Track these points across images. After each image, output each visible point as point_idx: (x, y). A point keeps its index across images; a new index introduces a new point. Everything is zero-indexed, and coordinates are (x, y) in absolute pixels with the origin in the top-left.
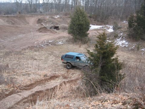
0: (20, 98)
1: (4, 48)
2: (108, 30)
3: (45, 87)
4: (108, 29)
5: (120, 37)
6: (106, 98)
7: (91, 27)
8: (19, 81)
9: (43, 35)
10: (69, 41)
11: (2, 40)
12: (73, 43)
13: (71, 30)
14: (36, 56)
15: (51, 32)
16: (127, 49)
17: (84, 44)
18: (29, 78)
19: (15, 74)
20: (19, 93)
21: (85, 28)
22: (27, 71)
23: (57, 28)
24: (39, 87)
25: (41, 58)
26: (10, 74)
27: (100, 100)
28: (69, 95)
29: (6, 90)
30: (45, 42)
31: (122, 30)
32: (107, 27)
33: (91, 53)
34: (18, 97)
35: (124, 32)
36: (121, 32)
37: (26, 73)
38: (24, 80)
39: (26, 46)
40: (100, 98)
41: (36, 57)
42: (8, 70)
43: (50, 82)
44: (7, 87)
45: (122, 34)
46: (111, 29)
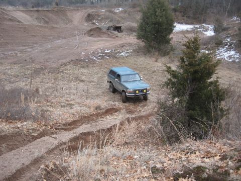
0: (56, 142)
1: (33, 62)
2: (205, 33)
3: (97, 125)
4: (206, 30)
5: (225, 46)
6: (193, 148)
7: (175, 27)
8: (55, 116)
9: (95, 41)
10: (138, 51)
11: (29, 50)
12: (145, 55)
13: (142, 33)
14: (84, 75)
15: (109, 36)
16: (237, 66)
17: (164, 56)
18: (72, 111)
19: (49, 104)
20: (54, 136)
21: (166, 28)
22: (69, 99)
23: (118, 29)
24: (86, 126)
25: (91, 79)
26: (41, 105)
27: (183, 150)
28: (134, 141)
29: (33, 129)
30: (98, 54)
31: (230, 32)
32: (204, 28)
33: (173, 71)
34: (51, 141)
35: (233, 36)
36: (228, 37)
37: (67, 102)
38: (63, 114)
39: (68, 60)
40: (183, 146)
41: (83, 78)
42: (38, 98)
43: (104, 119)
44: (35, 125)
45: (229, 40)
46: (211, 30)
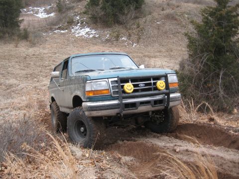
2: (37, 15)
16: (100, 41)
31: (76, 10)
32: (32, 10)
45: (78, 18)
46: (42, 13)
